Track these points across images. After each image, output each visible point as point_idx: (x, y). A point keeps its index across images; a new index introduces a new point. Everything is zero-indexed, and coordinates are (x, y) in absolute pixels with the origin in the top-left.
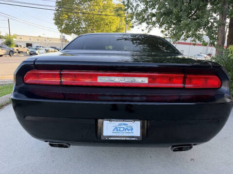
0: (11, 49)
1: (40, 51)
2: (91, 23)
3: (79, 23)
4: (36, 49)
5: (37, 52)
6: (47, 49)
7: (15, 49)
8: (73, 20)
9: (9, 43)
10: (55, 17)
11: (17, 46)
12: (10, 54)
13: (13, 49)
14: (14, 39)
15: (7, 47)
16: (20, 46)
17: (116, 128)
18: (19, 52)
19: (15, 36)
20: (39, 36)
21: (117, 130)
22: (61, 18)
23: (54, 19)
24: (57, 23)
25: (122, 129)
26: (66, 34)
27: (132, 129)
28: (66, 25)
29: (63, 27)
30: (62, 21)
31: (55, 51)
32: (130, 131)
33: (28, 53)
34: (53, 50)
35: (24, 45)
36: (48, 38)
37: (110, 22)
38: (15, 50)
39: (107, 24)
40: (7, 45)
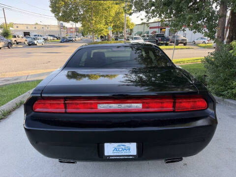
0: (10, 41)
1: (39, 41)
2: (89, 9)
3: (76, 9)
4: (34, 39)
5: (35, 42)
6: (45, 37)
7: (14, 39)
8: (71, 6)
9: (6, 34)
10: (51, 5)
11: (15, 37)
12: (8, 47)
13: (11, 41)
14: (11, 28)
15: (5, 39)
16: (18, 36)
17: (115, 149)
18: (17, 43)
19: (12, 25)
20: (37, 24)
21: (117, 150)
22: (57, 5)
23: (50, 7)
24: (53, 11)
25: (121, 149)
26: (64, 21)
27: (129, 149)
28: (64, 12)
29: (60, 14)
30: (59, 8)
31: (53, 40)
32: (128, 151)
33: (26, 43)
34: (52, 38)
35: (21, 35)
36: (46, 26)
37: (109, 7)
38: (13, 41)
39: (106, 10)
40: (5, 36)
